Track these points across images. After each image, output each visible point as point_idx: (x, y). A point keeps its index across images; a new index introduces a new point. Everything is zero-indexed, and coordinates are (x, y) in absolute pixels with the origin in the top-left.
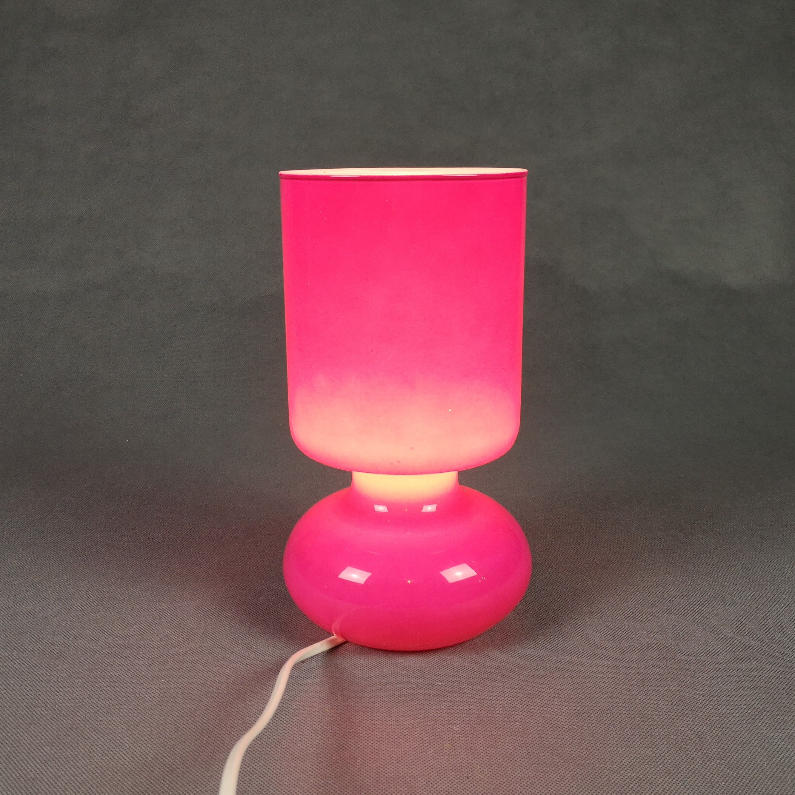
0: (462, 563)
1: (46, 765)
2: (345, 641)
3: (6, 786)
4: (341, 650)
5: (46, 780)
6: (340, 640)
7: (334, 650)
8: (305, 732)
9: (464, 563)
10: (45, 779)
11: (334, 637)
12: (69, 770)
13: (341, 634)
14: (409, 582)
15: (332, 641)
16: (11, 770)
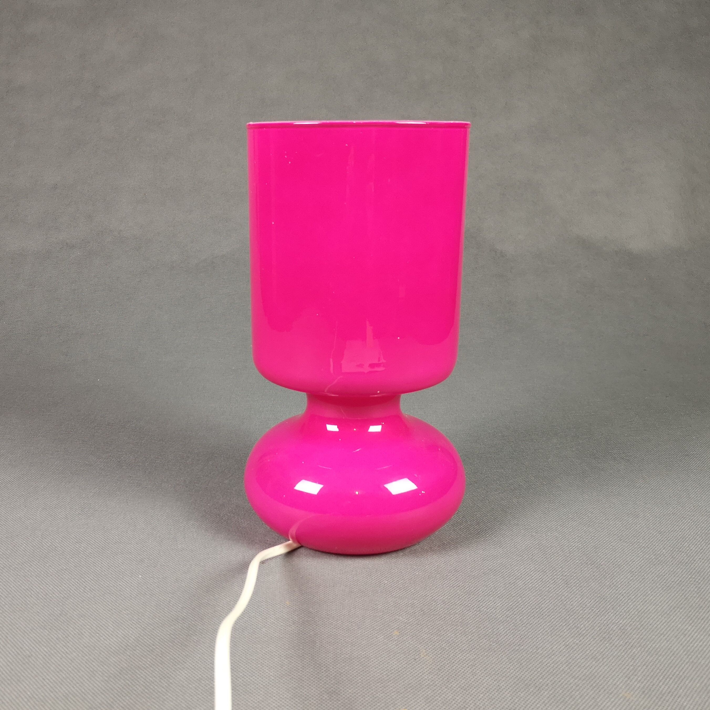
0: (404, 478)
1: (40, 645)
2: (300, 545)
3: (5, 661)
4: (296, 553)
5: (41, 657)
6: (295, 545)
7: (291, 553)
8: (268, 620)
9: (406, 477)
10: (39, 656)
11: (290, 542)
12: (61, 649)
13: (297, 539)
14: (357, 493)
15: (289, 545)
16: (9, 648)
